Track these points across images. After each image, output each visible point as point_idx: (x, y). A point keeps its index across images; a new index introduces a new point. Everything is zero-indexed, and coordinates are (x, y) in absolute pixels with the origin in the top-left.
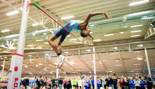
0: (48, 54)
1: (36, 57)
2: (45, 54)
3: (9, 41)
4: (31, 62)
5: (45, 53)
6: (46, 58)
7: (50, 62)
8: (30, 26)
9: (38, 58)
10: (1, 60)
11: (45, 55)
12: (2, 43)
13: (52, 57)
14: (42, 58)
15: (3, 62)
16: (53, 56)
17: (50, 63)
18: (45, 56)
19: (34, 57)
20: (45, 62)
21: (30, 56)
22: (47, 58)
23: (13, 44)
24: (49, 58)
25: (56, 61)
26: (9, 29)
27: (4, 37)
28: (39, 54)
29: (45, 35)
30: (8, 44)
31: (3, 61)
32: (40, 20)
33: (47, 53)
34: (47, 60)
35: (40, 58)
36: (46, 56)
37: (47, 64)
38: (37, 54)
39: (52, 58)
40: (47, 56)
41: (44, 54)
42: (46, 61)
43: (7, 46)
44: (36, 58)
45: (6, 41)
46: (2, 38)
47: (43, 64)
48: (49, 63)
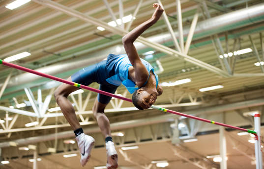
0: (182, 126)
1: (139, 139)
2: (172, 126)
3: (34, 89)
4: (125, 156)
5: (173, 122)
6: (175, 139)
7: (197, 153)
8: (91, 33)
9: (151, 140)
10: (26, 154)
11: (171, 130)
12: (14, 99)
13: (199, 134)
14: (164, 140)
15: (31, 160)
16: (204, 130)
17: (197, 160)
18: (172, 134)
19: (135, 139)
20: (177, 154)
21: (121, 134)
22: (182, 141)
23: (49, 99)
24: (190, 140)
25: (216, 151)
27: (17, 79)
28: (151, 126)
29: (151, 56)
30: (31, 102)
31: (32, 156)
32: (111, 11)
33: (179, 121)
34: (185, 148)
35: (155, 141)
36: (176, 133)
37: (184, 161)
38: (143, 127)
39: (201, 137)
40: (180, 131)
41: (170, 123)
42: (179, 149)
43: (29, 108)
44: (142, 141)
45: (23, 90)
46: (11, 83)
47: (169, 162)
48: (192, 160)
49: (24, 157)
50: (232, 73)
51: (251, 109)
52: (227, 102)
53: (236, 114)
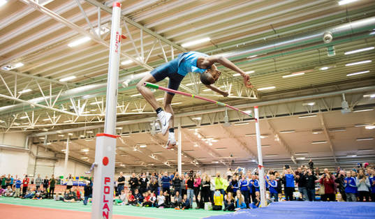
1: (131, 131)
2: (151, 124)
3: (76, 99)
4: (123, 141)
5: (152, 122)
6: (153, 131)
9: (138, 132)
10: (62, 139)
11: (151, 126)
12: (62, 105)
14: (146, 132)
15: (65, 143)
17: (163, 144)
18: (151, 129)
19: (129, 131)
20: (152, 140)
21: (120, 129)
22: (157, 133)
23: (84, 105)
26: (74, 75)
27: (66, 92)
28: (138, 124)
30: (73, 107)
31: (66, 140)
33: (155, 122)
34: (157, 137)
35: (141, 133)
36: (153, 128)
37: (156, 144)
38: (134, 124)
40: (156, 128)
41: (150, 123)
42: (154, 138)
43: (72, 110)
44: (133, 132)
45: (69, 99)
46: (62, 94)
47: (147, 145)
48: (160, 144)
49: (61, 141)
50: (199, 93)
51: (196, 116)
52: (183, 112)
53: (188, 118)
